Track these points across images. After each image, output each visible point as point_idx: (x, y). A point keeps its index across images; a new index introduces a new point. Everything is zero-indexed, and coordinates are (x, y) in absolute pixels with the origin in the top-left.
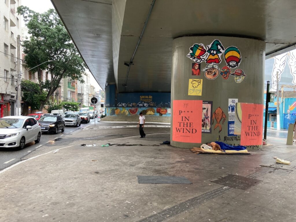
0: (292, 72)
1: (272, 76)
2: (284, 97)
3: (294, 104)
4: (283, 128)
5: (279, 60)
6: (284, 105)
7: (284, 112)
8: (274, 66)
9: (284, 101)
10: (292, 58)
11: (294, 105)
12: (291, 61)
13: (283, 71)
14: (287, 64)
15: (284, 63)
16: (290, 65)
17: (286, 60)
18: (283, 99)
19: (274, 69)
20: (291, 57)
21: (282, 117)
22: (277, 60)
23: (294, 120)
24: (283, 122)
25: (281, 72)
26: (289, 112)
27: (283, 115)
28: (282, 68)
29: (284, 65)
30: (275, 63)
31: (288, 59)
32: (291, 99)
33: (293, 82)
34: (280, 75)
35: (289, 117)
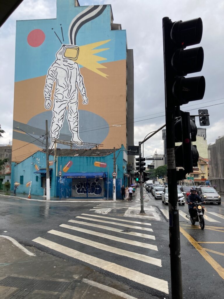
0: (71, 129)
1: (51, 132)
2: (57, 155)
3: (68, 164)
4: (56, 196)
5: (58, 114)
6: (57, 166)
7: (57, 175)
8: (52, 121)
9: (57, 160)
10: (71, 113)
11: (68, 166)
12: (69, 116)
13: (62, 127)
14: (66, 119)
15: (63, 118)
16: (69, 120)
17: (64, 114)
18: (56, 157)
19: (52, 123)
20: (69, 111)
21: (55, 181)
22: (55, 113)
23: (68, 184)
24: (56, 187)
25: (60, 128)
26: (61, 174)
27: (56, 179)
28: (61, 123)
29: (62, 119)
30: (53, 116)
31: (66, 114)
32: (65, 158)
33: (72, 140)
34: (59, 131)
35: (62, 181)
